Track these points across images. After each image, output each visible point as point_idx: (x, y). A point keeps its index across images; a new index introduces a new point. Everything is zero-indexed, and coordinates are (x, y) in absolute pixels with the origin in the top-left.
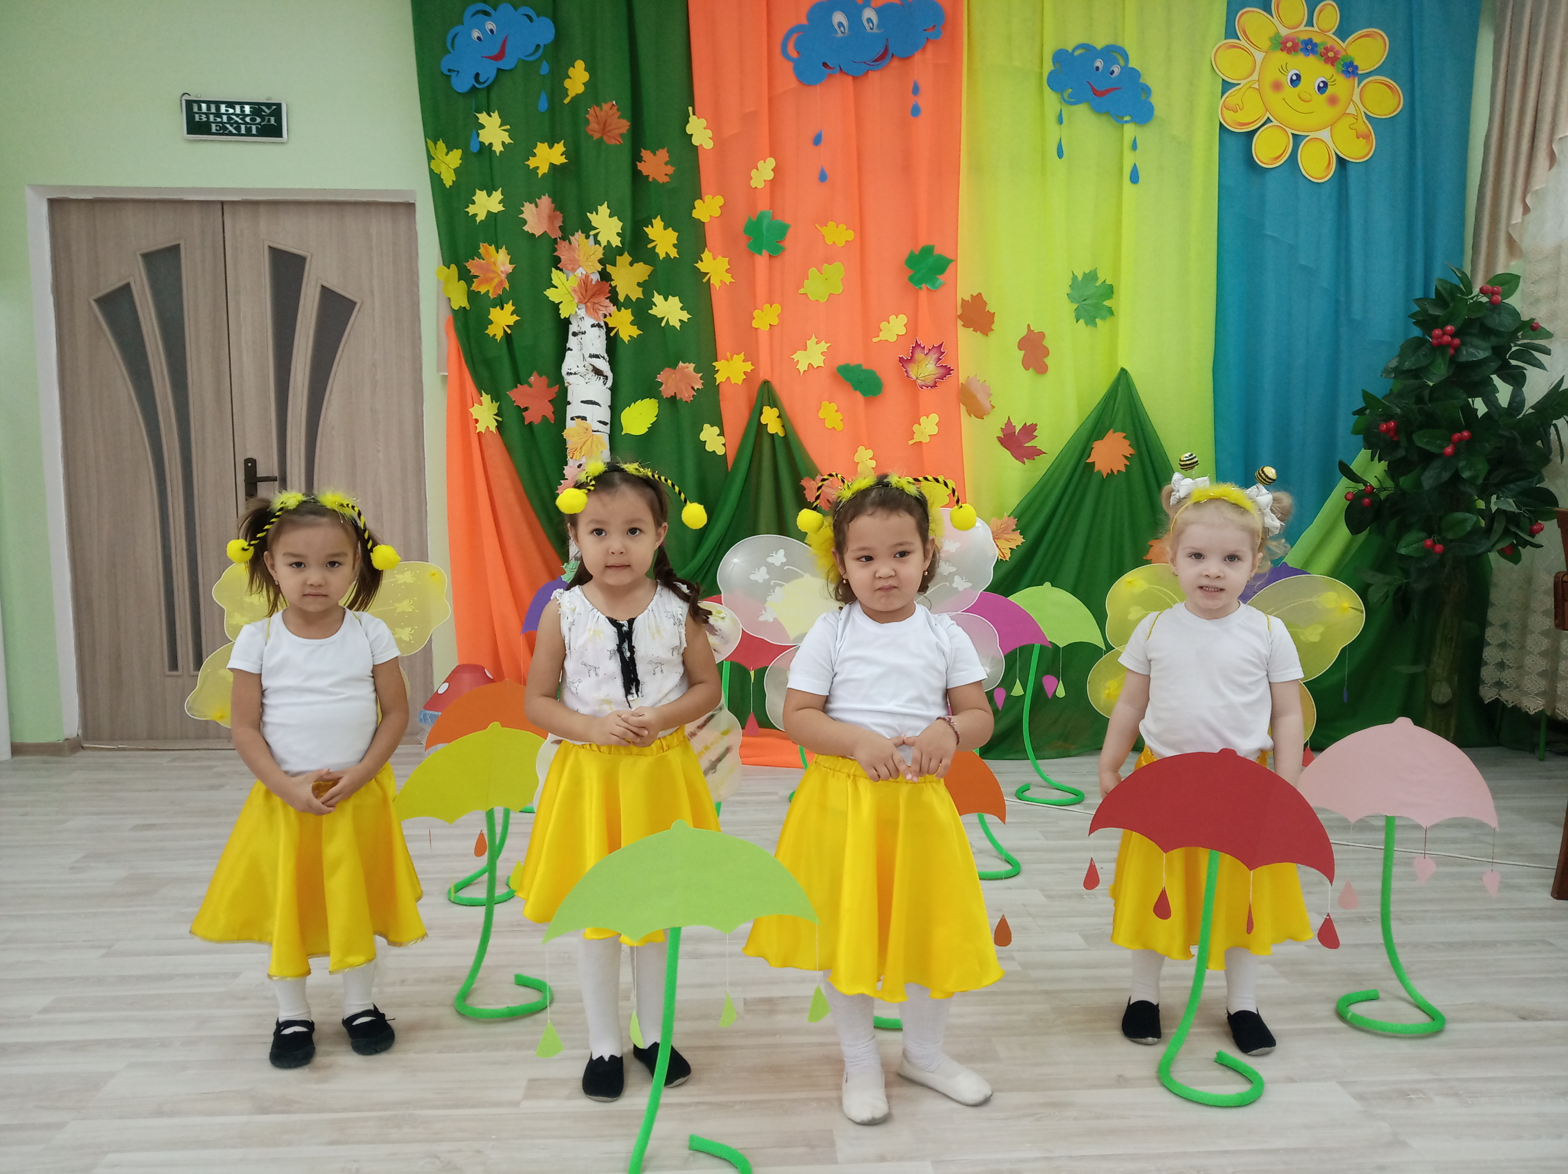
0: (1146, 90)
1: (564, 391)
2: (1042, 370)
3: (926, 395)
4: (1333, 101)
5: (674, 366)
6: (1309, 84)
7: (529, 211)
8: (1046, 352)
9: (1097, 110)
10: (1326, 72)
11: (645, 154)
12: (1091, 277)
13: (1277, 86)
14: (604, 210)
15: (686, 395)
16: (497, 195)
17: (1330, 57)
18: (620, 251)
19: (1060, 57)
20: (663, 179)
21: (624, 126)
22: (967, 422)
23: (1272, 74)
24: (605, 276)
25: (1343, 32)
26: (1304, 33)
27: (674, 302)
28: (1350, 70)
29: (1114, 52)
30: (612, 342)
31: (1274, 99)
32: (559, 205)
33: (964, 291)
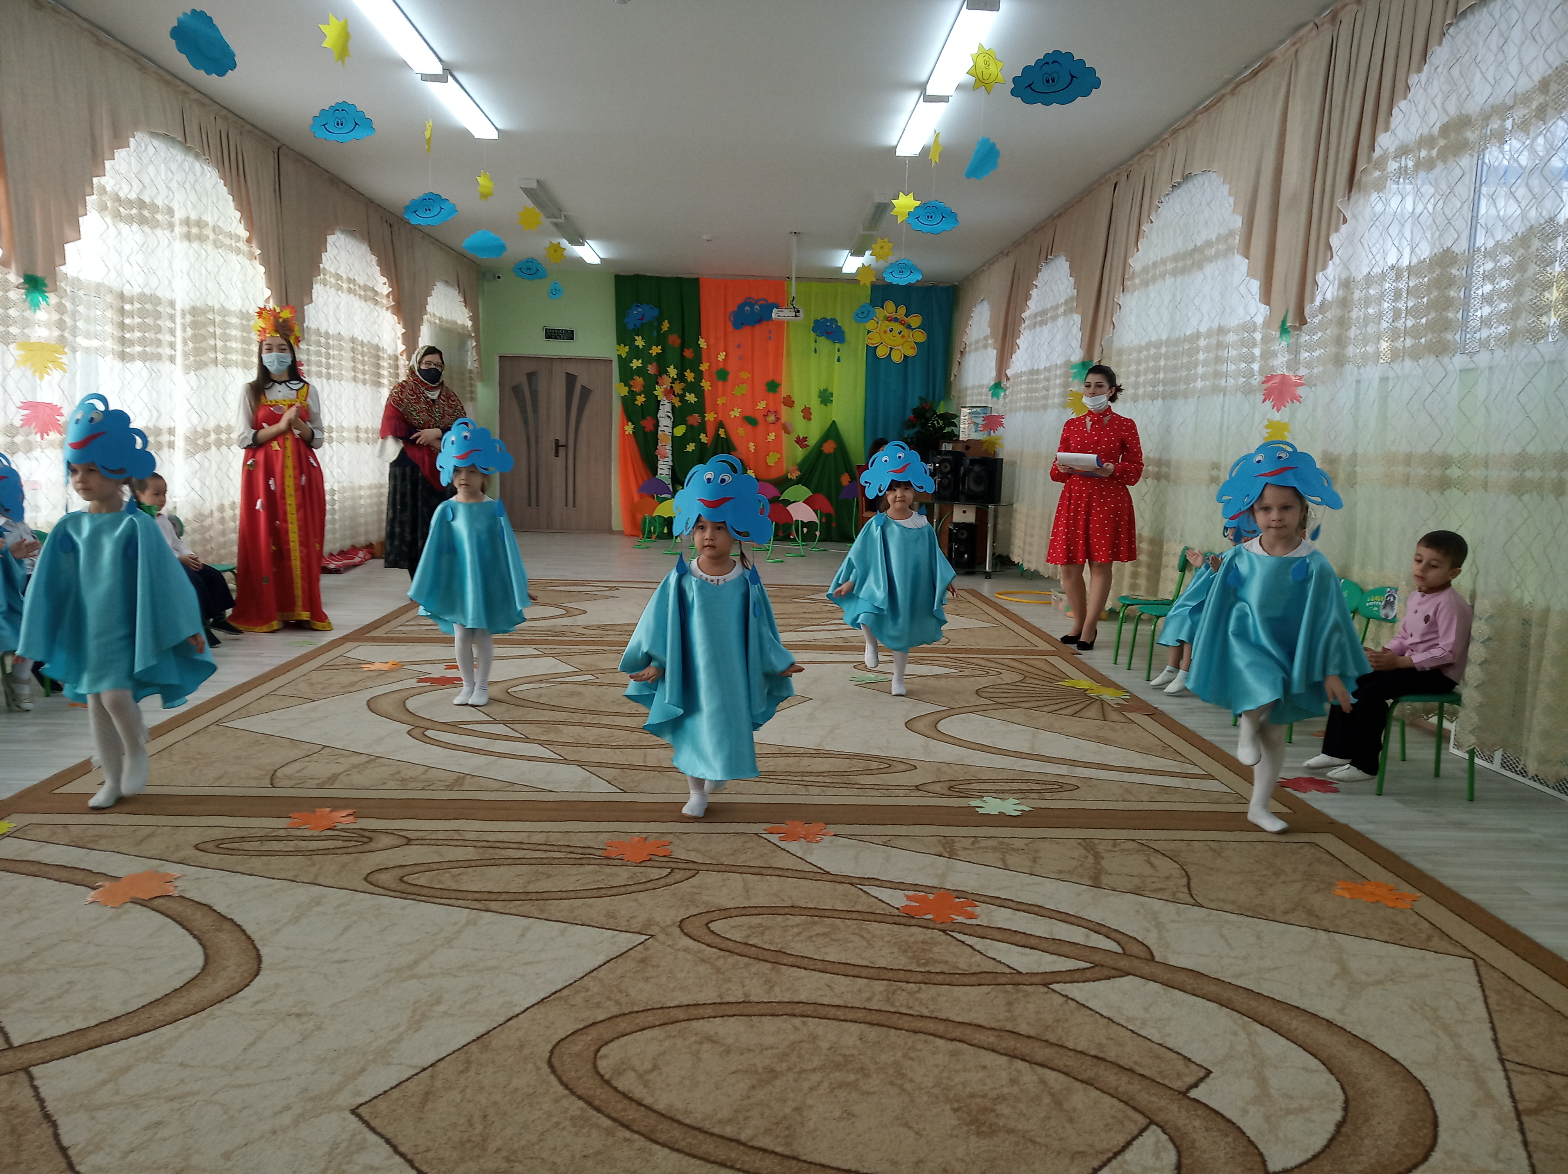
0: (843, 332)
1: (658, 422)
2: (810, 419)
3: (771, 426)
4: (903, 337)
5: (691, 414)
6: (896, 332)
7: (650, 367)
8: (811, 414)
9: (827, 338)
10: (901, 328)
11: (686, 350)
12: (826, 390)
13: (885, 332)
14: (672, 367)
15: (696, 424)
16: (640, 361)
17: (902, 323)
18: (676, 379)
19: (816, 321)
20: (690, 357)
21: (678, 341)
22: (784, 435)
23: (884, 329)
24: (672, 387)
25: (907, 315)
26: (894, 315)
27: (693, 395)
28: (909, 327)
29: (833, 321)
30: (673, 407)
31: (884, 336)
32: (658, 365)
33: (784, 394)
